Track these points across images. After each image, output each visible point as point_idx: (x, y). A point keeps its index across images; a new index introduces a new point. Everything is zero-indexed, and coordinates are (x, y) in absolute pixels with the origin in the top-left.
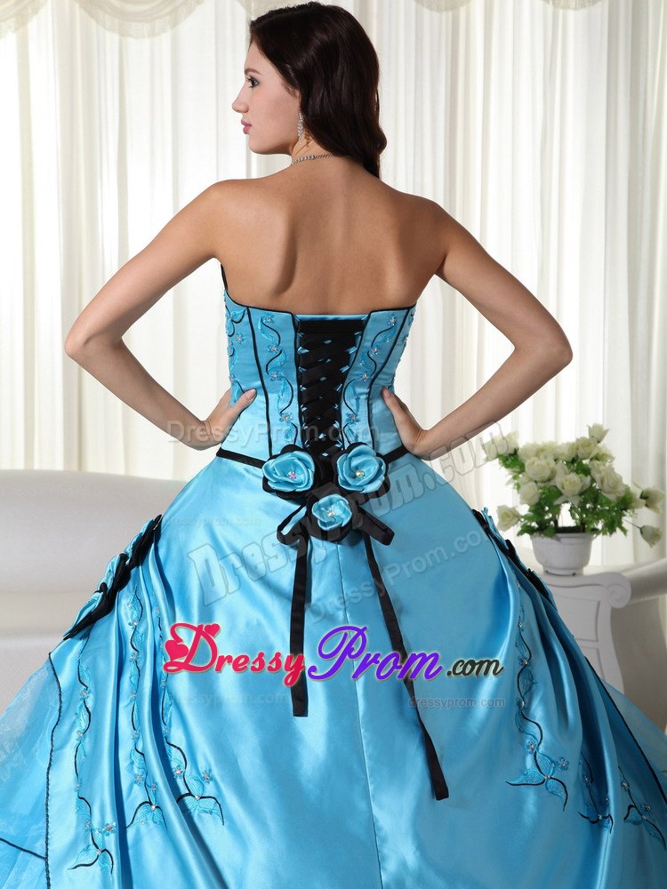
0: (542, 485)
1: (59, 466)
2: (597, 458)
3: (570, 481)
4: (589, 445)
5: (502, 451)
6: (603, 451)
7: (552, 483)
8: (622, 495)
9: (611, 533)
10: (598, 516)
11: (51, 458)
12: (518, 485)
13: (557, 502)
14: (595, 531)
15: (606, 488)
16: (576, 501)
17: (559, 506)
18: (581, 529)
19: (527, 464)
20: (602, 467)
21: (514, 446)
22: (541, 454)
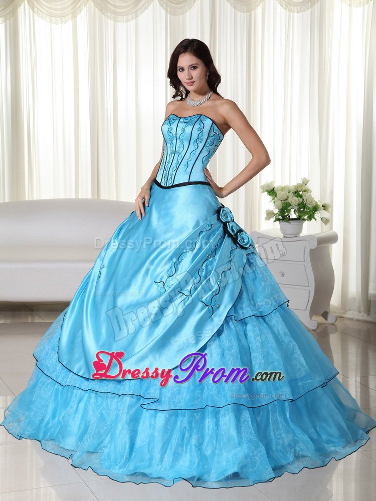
0: (283, 202)
1: (89, 197)
2: (305, 191)
3: (294, 200)
4: (302, 186)
5: (269, 189)
6: (308, 188)
7: (287, 201)
8: (314, 205)
9: (310, 220)
10: (304, 213)
11: (86, 194)
12: (274, 202)
13: (289, 208)
14: (304, 219)
15: (308, 203)
16: (297, 208)
17: (290, 210)
18: (298, 219)
19: (277, 194)
20: (307, 195)
21: (273, 187)
22: (283, 190)
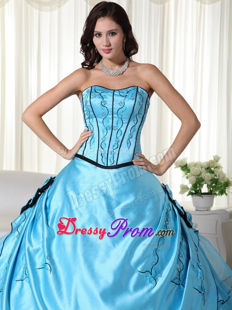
0: (197, 177)
1: (13, 169)
2: (216, 167)
3: (207, 176)
4: (214, 163)
5: (183, 165)
6: (219, 165)
7: (200, 176)
8: (226, 181)
9: (221, 195)
10: (216, 188)
11: (9, 165)
12: (187, 178)
13: (202, 183)
14: (215, 194)
15: (220, 178)
16: (209, 183)
17: (203, 185)
18: (210, 193)
19: (191, 169)
20: (218, 171)
21: (186, 163)
22: (196, 166)
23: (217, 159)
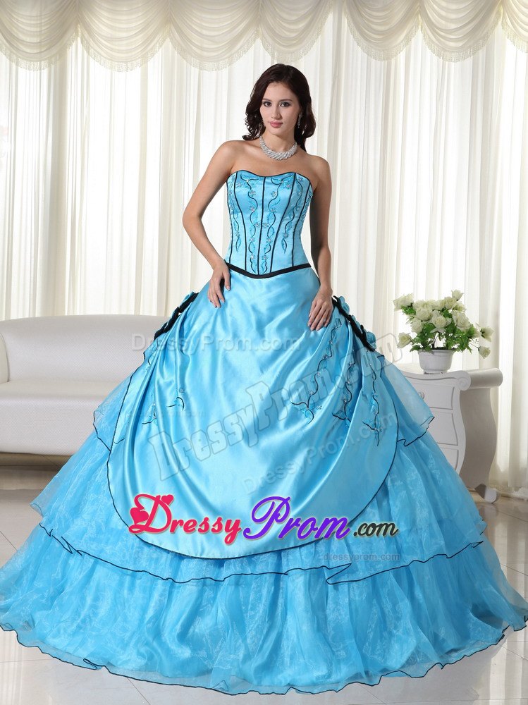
0: (425, 322)
1: (154, 313)
2: (456, 308)
3: (440, 321)
4: (452, 301)
5: (406, 305)
6: (460, 305)
7: (430, 322)
8: (468, 328)
9: (462, 350)
10: (454, 340)
12: (412, 323)
13: (432, 332)
14: (454, 349)
15: (460, 325)
16: (443, 332)
18: (445, 348)
19: (417, 311)
20: (458, 314)
21: (410, 302)
22: (425, 306)
23: (457, 296)
